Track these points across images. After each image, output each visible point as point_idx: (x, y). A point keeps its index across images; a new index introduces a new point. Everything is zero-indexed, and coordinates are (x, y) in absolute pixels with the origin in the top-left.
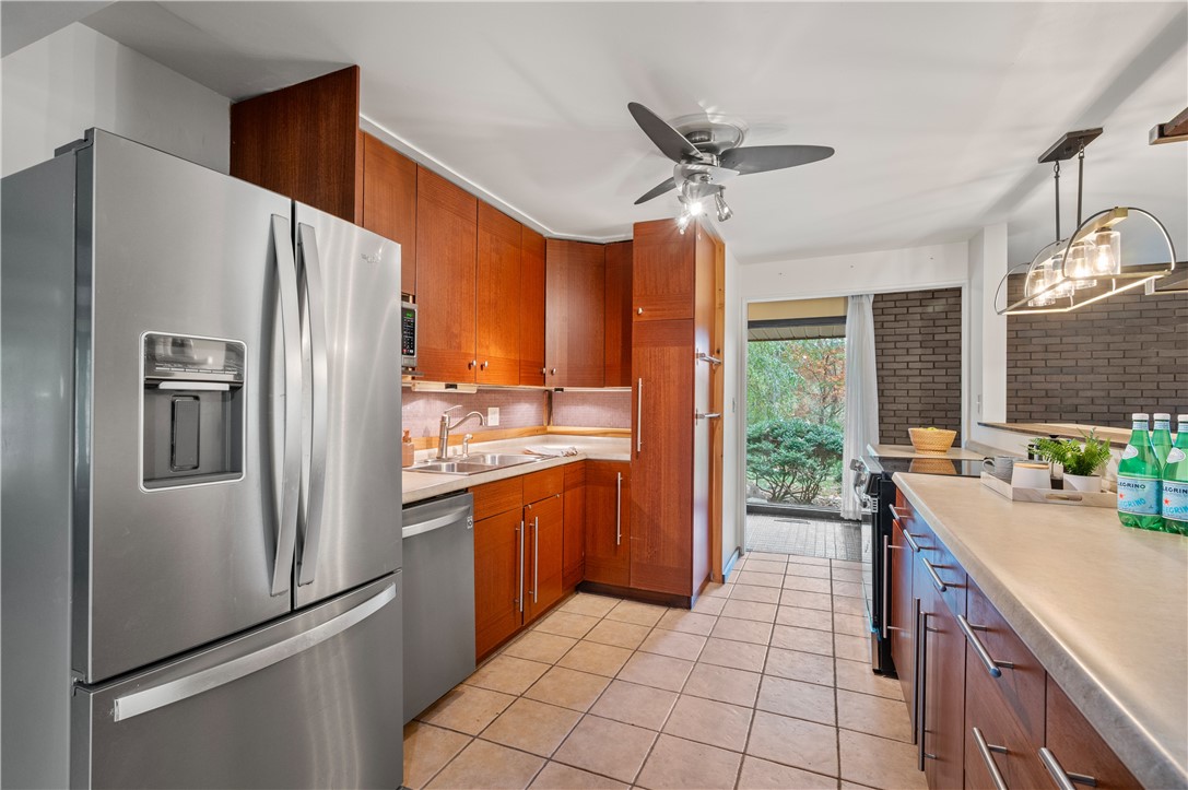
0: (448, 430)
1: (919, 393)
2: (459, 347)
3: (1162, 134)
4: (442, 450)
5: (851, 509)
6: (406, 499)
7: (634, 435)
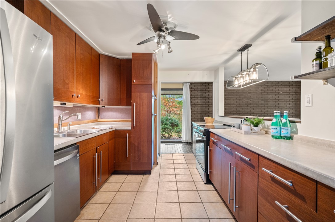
0: (62, 121)
1: (200, 109)
2: (69, 88)
3: (295, 40)
4: (59, 129)
5: (184, 139)
6: (55, 148)
7: (132, 121)
